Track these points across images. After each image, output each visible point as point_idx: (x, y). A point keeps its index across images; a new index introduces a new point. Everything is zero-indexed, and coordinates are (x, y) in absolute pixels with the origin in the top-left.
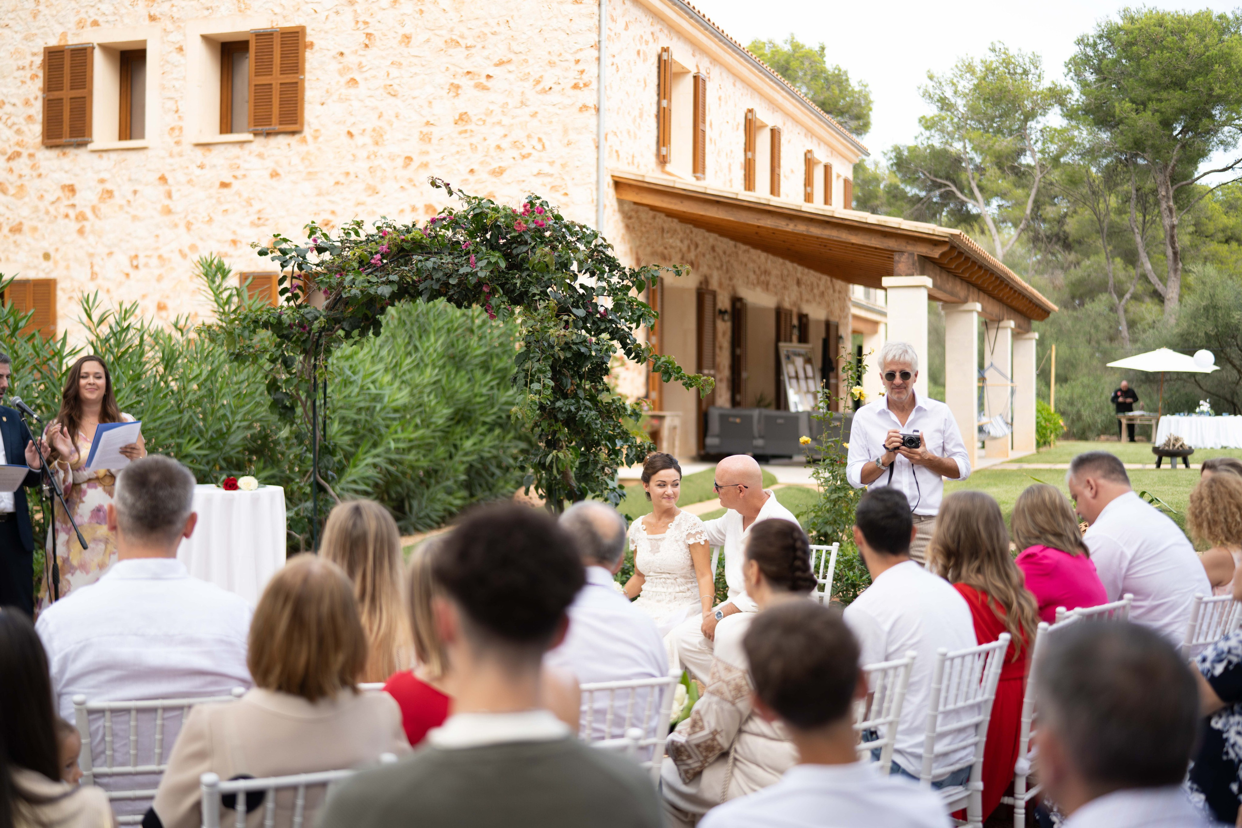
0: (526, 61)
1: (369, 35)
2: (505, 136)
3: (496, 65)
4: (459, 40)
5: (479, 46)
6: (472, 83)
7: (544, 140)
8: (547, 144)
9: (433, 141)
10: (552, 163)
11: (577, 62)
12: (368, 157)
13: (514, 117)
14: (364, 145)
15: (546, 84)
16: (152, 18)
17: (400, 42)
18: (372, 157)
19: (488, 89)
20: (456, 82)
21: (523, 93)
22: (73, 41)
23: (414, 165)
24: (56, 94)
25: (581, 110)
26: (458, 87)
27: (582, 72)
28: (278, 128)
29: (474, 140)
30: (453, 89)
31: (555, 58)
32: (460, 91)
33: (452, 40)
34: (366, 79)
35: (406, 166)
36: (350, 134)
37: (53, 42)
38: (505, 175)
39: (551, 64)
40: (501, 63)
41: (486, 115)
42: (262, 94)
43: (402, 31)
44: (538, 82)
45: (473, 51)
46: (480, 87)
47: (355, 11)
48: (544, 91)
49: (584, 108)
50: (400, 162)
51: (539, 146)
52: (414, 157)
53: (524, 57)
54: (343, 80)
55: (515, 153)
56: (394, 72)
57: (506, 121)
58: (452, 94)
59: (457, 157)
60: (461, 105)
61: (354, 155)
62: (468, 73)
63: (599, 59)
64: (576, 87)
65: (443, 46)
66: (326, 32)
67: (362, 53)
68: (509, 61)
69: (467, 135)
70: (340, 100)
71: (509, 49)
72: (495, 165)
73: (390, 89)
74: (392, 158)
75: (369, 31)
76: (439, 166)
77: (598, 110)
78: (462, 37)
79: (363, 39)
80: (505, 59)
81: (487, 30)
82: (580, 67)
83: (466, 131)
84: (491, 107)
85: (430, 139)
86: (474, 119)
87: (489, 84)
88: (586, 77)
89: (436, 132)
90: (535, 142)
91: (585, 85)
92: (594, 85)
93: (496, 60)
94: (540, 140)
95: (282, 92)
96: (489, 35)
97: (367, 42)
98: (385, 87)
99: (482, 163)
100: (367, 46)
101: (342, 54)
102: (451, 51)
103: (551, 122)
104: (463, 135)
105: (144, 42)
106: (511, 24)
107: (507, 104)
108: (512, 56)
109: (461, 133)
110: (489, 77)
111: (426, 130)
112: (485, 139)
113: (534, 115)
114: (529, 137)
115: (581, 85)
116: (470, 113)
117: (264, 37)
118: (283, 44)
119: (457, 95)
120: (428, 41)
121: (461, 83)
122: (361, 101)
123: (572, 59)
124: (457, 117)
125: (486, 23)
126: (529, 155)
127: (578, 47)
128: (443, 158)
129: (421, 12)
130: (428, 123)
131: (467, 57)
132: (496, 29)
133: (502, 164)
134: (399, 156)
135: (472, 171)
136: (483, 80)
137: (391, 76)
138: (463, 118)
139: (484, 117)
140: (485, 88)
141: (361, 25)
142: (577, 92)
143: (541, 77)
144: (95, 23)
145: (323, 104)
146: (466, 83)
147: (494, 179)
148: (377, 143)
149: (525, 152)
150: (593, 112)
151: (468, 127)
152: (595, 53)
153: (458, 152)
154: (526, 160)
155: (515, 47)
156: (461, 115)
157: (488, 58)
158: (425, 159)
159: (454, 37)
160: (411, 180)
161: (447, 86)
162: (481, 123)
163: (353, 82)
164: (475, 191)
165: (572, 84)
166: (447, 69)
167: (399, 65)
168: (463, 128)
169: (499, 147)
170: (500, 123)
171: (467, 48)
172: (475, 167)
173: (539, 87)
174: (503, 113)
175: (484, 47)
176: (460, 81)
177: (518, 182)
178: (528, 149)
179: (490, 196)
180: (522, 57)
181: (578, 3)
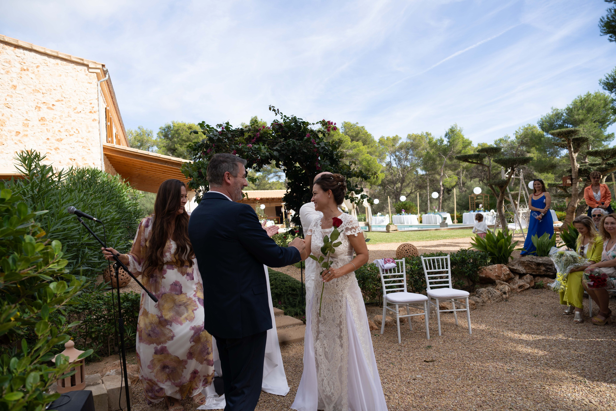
0: (70, 101)
2: (62, 127)
3: (56, 101)
4: (39, 90)
5: (49, 93)
6: (46, 107)
7: (79, 130)
8: (80, 132)
10: (82, 138)
11: (91, 104)
13: (65, 121)
15: (79, 109)
17: (11, 88)
19: (53, 109)
20: (39, 105)
21: (69, 112)
23: (20, 135)
25: (93, 120)
26: (40, 107)
27: (93, 107)
29: (48, 128)
30: (37, 108)
31: (81, 101)
33: (36, 90)
35: (17, 135)
38: (62, 141)
40: (58, 101)
43: (12, 84)
44: (75, 109)
45: (46, 95)
46: (49, 108)
48: (78, 113)
49: (94, 120)
50: (14, 133)
51: (77, 132)
52: (21, 132)
55: (67, 134)
56: (9, 99)
58: (37, 110)
59: (41, 133)
60: (41, 114)
62: (44, 103)
64: (91, 112)
65: (32, 92)
68: (62, 100)
69: (44, 126)
71: (62, 96)
72: (58, 137)
73: (7, 105)
74: (10, 132)
76: (33, 136)
77: (99, 121)
80: (60, 100)
82: (92, 105)
83: (44, 124)
84: (55, 116)
85: (28, 126)
86: (48, 120)
87: (54, 107)
88: (95, 109)
89: (31, 124)
90: (75, 130)
91: (94, 112)
92: (97, 113)
93: (56, 99)
94: (77, 130)
96: (53, 90)
98: (5, 104)
99: (52, 136)
102: (36, 94)
103: (81, 124)
106: (62, 87)
107: (62, 116)
108: (63, 99)
109: (42, 125)
110: (53, 105)
111: (25, 122)
112: (53, 128)
113: (74, 121)
114: (72, 128)
115: (93, 112)
116: (46, 117)
119: (39, 110)
120: (25, 89)
121: (41, 106)
123: (88, 102)
124: (40, 119)
125: (51, 86)
126: (73, 135)
127: (90, 98)
128: (34, 133)
129: (21, 77)
130: (26, 120)
131: (43, 97)
132: (56, 88)
133: (61, 137)
134: (13, 131)
135: (48, 139)
136: (51, 106)
137: (7, 100)
138: (42, 119)
139: (52, 120)
140: (52, 109)
142: (91, 114)
143: (76, 107)
146: (44, 107)
147: (58, 142)
149: (71, 133)
150: (97, 122)
152: (97, 102)
154: (71, 136)
155: (64, 95)
157: (53, 98)
158: (26, 133)
159: (37, 89)
160: (20, 141)
161: (35, 107)
164: (50, 146)
165: (90, 111)
166: (34, 100)
167: (11, 97)
168: (43, 123)
169: (59, 131)
170: (59, 122)
171: (43, 93)
172: (49, 137)
173: (76, 111)
174: (61, 119)
175: (50, 94)
176: (42, 106)
177: (69, 144)
178: (72, 133)
179: (57, 149)
180: (68, 99)
181: (89, 83)
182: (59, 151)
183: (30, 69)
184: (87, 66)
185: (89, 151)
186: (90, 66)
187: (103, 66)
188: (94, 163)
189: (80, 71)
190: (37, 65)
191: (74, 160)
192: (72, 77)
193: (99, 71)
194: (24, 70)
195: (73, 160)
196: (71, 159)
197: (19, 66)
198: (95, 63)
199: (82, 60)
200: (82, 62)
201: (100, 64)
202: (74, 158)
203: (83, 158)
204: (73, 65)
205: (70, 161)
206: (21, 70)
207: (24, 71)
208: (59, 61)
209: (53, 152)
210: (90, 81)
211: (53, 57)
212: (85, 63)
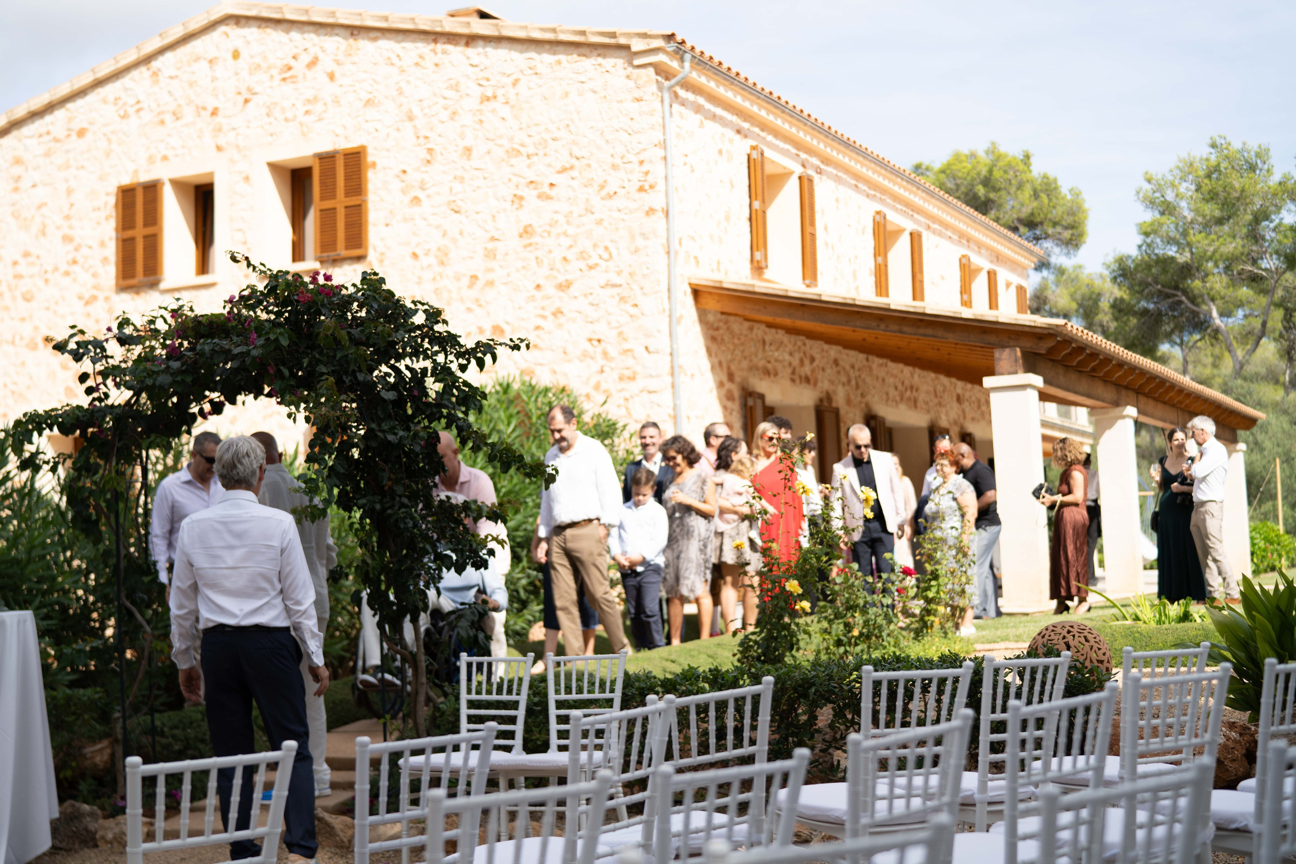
0: (589, 165)
1: (430, 150)
2: (571, 247)
3: (559, 172)
4: (521, 149)
5: (541, 153)
6: (535, 193)
7: (611, 249)
8: (614, 253)
9: (498, 257)
10: (619, 273)
11: (641, 162)
12: (434, 279)
13: (579, 226)
14: (429, 266)
15: (610, 189)
16: (219, 148)
17: (462, 156)
18: (438, 278)
19: (551, 198)
20: (519, 193)
21: (587, 200)
22: (145, 177)
23: (480, 284)
24: (129, 234)
25: (647, 214)
26: (521, 198)
27: (647, 173)
28: (344, 253)
29: (539, 254)
30: (516, 201)
31: (618, 161)
32: (523, 203)
33: (513, 149)
34: (429, 196)
35: (471, 286)
36: (415, 255)
37: (126, 181)
38: (572, 289)
39: (614, 167)
40: (564, 170)
41: (551, 225)
42: (327, 219)
43: (462, 144)
44: (602, 187)
45: (535, 158)
46: (542, 196)
47: (415, 127)
48: (610, 197)
49: (651, 211)
50: (466, 281)
51: (606, 256)
52: (480, 275)
53: (587, 162)
54: (407, 199)
55: (582, 264)
56: (457, 187)
57: (571, 230)
58: (516, 205)
59: (523, 272)
60: (525, 217)
61: (420, 278)
62: (531, 182)
63: (665, 158)
64: (641, 189)
65: (505, 157)
66: (388, 150)
67: (424, 169)
68: (572, 168)
69: (531, 248)
70: (405, 220)
71: (571, 155)
72: (561, 279)
73: (453, 206)
74: (457, 277)
75: (430, 146)
76: (505, 284)
77: (667, 214)
78: (522, 145)
79: (425, 155)
80: (568, 165)
81: (547, 136)
82: (645, 168)
83: (530, 245)
84: (556, 217)
85: (495, 256)
86: (539, 230)
87: (553, 192)
88: (652, 179)
89: (501, 247)
90: (601, 251)
91: (651, 187)
92: (661, 186)
93: (559, 168)
94: (606, 248)
95: (347, 216)
96: (550, 141)
97: (429, 157)
98: (449, 203)
99: (547, 278)
100: (428, 162)
101: (404, 172)
102: (513, 161)
103: (617, 229)
104: (528, 249)
105: (211, 174)
106: (572, 127)
107: (571, 212)
108: (575, 162)
109: (525, 246)
110: (552, 185)
111: (490, 245)
112: (550, 252)
113: (599, 222)
114: (595, 246)
115: (647, 187)
116: (534, 225)
117: (327, 159)
118: (346, 165)
119: (521, 206)
120: (489, 152)
121: (524, 194)
122: (425, 219)
123: (635, 159)
124: (521, 231)
125: (547, 129)
126: (597, 265)
127: (641, 147)
128: (508, 275)
129: (481, 121)
130: (493, 239)
131: (529, 166)
132: (557, 134)
133: (569, 277)
134: (464, 275)
135: (538, 287)
136: (546, 189)
137: (453, 191)
138: (527, 231)
139: (548, 228)
140: (549, 198)
141: (422, 140)
142: (643, 194)
143: (605, 182)
144: (165, 158)
145: (387, 225)
146: (530, 194)
147: (561, 294)
148: (442, 263)
149: (591, 262)
150: (661, 215)
151: (533, 240)
152: (661, 153)
153: (524, 267)
154: (592, 271)
155: (576, 151)
156: (526, 227)
157: (549, 166)
158: (491, 276)
159: (516, 146)
160: (476, 300)
161: (510, 198)
162: (546, 234)
163: (416, 200)
164: (543, 308)
165: (637, 187)
166: (510, 180)
167: (462, 180)
168: (528, 242)
169: (565, 259)
170: (565, 234)
171: (528, 156)
172: (541, 282)
173: (604, 193)
174: (568, 223)
175: (545, 155)
176: (523, 191)
177: (585, 295)
178: (595, 260)
179: (558, 313)
180: (584, 162)
181: (638, 100)
182: (562, 319)
183: (499, 93)
184: (627, 48)
185: (633, 311)
186: (634, 49)
187: (670, 37)
188: (647, 348)
190: (514, 77)
191: (599, 341)
192: (595, 92)
193: (658, 57)
194: (488, 99)
195: (595, 343)
196: (590, 340)
197: (477, 92)
198: (646, 35)
199: (613, 34)
200: (612, 41)
201: (658, 35)
202: (596, 337)
203: (620, 334)
205: (587, 346)
206: (482, 102)
207: (486, 103)
208: (562, 55)
209: (548, 324)
210: (638, 93)
211: (547, 47)
212: (622, 41)
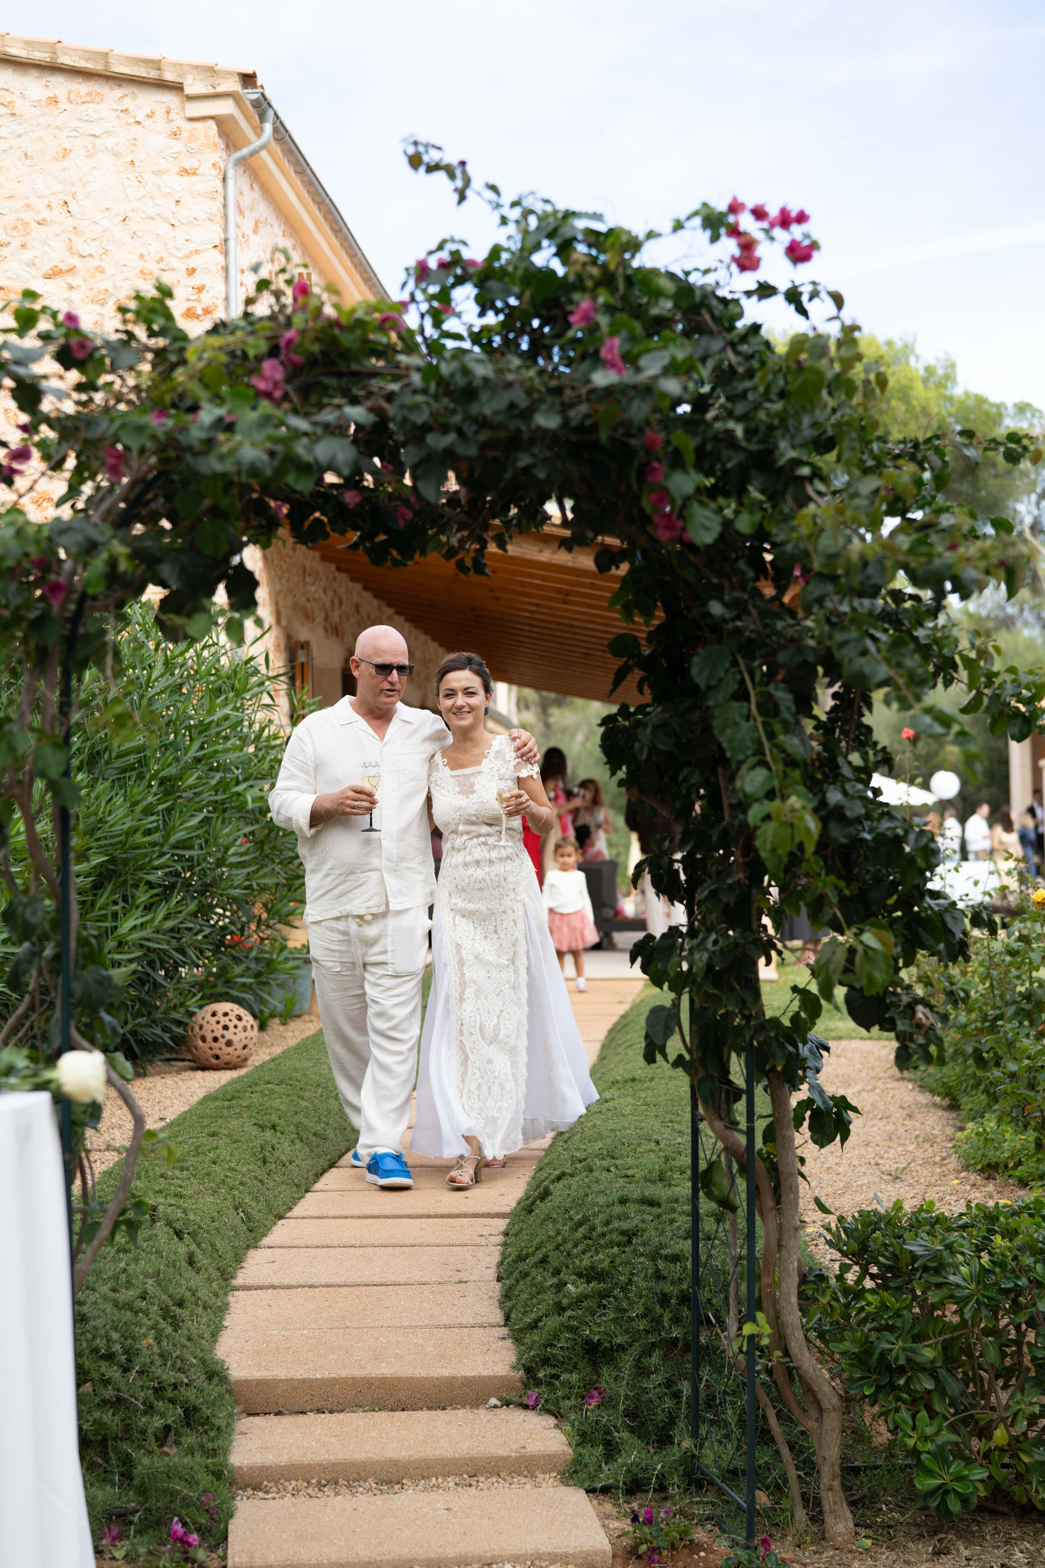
0: (101, 270)
3: (48, 277)
5: (16, 243)
11: (191, 272)
27: (200, 289)
31: (152, 265)
40: (55, 274)
53: (97, 263)
63: (226, 269)
64: (190, 313)
68: (71, 270)
80: (63, 266)
81: (28, 217)
82: (196, 281)
88: (207, 299)
91: (207, 311)
93: (47, 268)
96: (34, 225)
106: (72, 206)
108: (76, 261)
115: (200, 312)
123: (181, 266)
125: (28, 206)
127: (191, 247)
132: (46, 215)
152: (221, 259)
155: (81, 246)
157: (32, 264)
165: (184, 309)
175: (23, 246)
180: (93, 263)
181: (185, 172)
184: (177, 88)
186: (188, 91)
187: (248, 79)
189: (148, 122)
192: (116, 155)
193: (226, 107)
198: (211, 71)
199: (156, 64)
200: (153, 74)
201: (231, 73)
204: (118, 92)
208: (60, 85)
210: (191, 163)
211: (34, 73)
212: (169, 76)
